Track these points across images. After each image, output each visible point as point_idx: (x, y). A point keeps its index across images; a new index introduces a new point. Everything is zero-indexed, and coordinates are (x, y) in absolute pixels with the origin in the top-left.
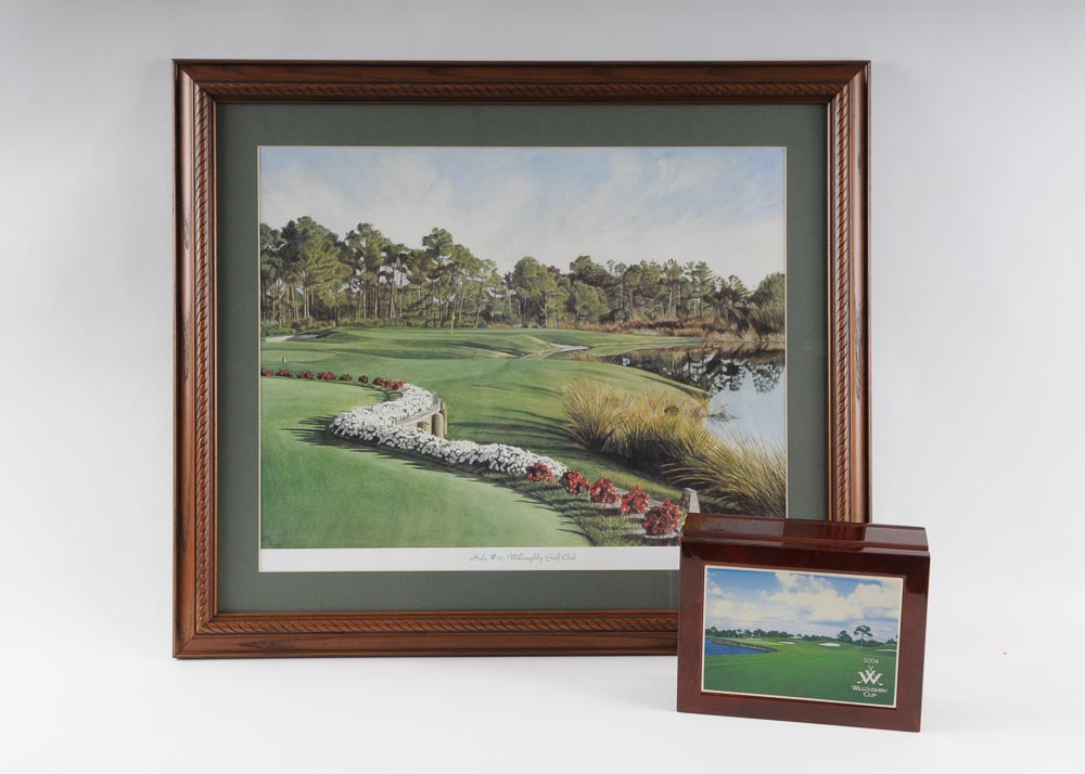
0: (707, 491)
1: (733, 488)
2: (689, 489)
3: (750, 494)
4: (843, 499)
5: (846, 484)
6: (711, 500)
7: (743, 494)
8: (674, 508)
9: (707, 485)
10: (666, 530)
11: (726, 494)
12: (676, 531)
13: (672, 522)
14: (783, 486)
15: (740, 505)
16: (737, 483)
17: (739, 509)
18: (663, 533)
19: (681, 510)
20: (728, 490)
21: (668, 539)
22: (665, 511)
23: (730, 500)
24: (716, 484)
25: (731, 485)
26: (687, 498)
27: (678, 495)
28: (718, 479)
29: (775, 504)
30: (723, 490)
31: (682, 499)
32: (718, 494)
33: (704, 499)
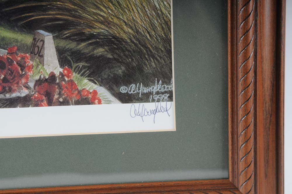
0: (67, 33)
1: (100, 29)
2: (42, 32)
3: (124, 36)
4: (246, 39)
5: (251, 18)
6: (72, 45)
7: (114, 37)
8: (23, 58)
9: (66, 25)
10: (14, 87)
11: (92, 36)
12: (28, 88)
13: (21, 76)
14: (167, 24)
15: (112, 51)
16: (106, 22)
17: (110, 56)
18: (10, 91)
19: (32, 59)
20: (95, 32)
21: (19, 98)
22: (11, 63)
23: (97, 45)
24: (79, 24)
25: (99, 25)
26: (39, 44)
27: (28, 39)
28: (80, 17)
29: (156, 48)
30: (87, 31)
31: (34, 45)
32: (81, 37)
33: (63, 44)
